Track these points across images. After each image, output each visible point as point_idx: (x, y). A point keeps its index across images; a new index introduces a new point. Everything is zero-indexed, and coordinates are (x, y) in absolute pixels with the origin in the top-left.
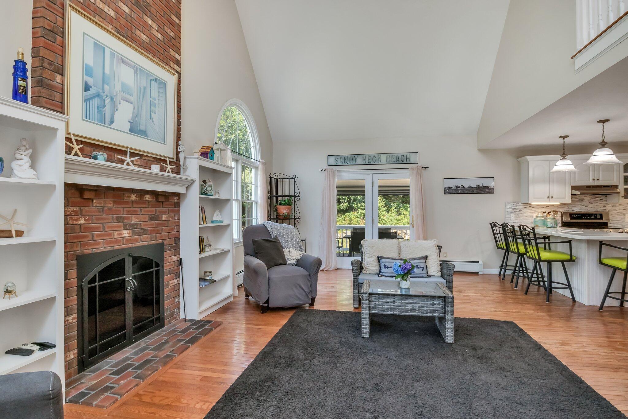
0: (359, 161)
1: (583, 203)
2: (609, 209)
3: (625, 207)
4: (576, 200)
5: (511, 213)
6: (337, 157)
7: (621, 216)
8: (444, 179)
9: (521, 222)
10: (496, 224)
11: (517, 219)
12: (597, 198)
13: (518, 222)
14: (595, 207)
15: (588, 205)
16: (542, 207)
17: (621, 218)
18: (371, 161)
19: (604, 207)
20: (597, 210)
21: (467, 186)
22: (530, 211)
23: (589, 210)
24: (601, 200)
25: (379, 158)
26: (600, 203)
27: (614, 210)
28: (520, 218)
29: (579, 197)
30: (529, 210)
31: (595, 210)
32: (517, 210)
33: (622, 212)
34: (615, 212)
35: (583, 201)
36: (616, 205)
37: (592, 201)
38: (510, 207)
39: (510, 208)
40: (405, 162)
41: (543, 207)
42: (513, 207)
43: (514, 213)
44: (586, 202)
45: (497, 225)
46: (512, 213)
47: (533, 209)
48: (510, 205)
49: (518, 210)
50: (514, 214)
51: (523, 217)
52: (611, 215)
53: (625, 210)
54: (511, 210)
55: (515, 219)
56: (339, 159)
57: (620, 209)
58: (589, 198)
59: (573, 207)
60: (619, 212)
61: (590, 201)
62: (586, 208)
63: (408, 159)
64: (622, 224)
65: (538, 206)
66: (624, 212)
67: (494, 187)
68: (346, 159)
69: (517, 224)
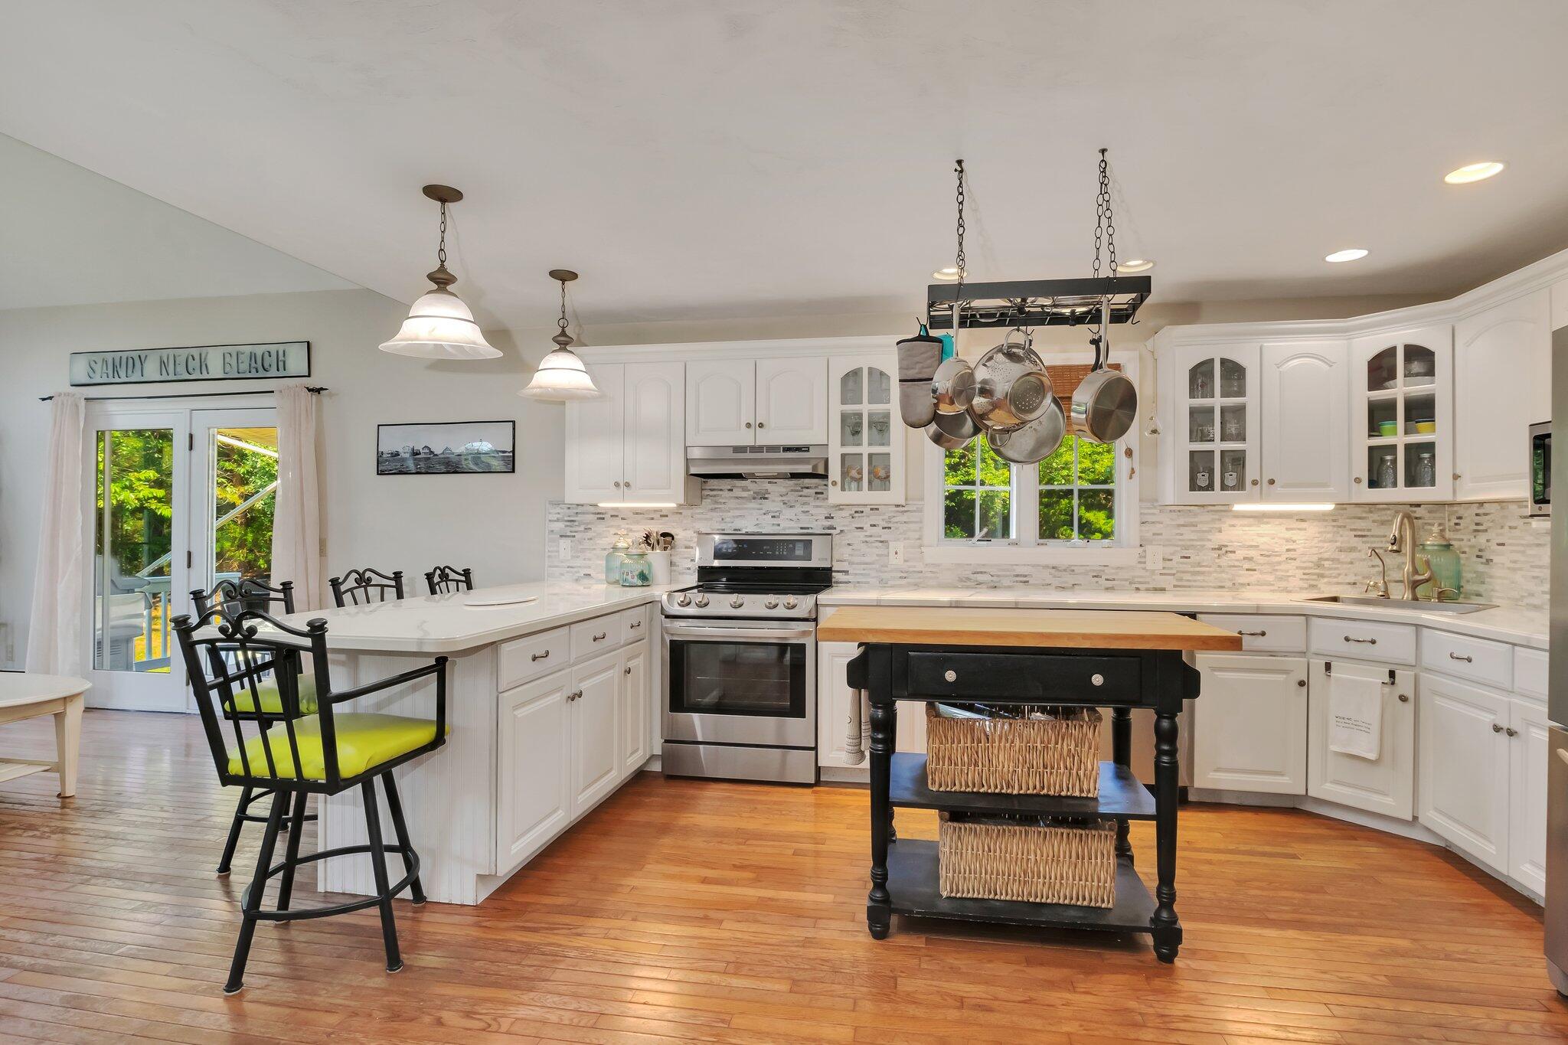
0: (152, 370)
1: (768, 505)
2: (844, 526)
3: (890, 518)
4: (745, 494)
5: (561, 536)
6: (95, 357)
7: (877, 547)
8: (379, 426)
9: (590, 567)
10: (447, 571)
11: (578, 557)
12: (807, 488)
13: (580, 567)
14: (802, 517)
15: (780, 512)
16: (647, 519)
17: (877, 555)
18: (181, 369)
19: (826, 518)
20: (808, 528)
21: (438, 450)
22: (613, 531)
23: (784, 529)
24: (819, 496)
25: (203, 360)
26: (817, 507)
27: (857, 528)
28: (588, 554)
29: (754, 484)
30: (612, 526)
31: (802, 528)
32: (579, 526)
33: (880, 536)
34: (861, 535)
35: (766, 498)
36: (862, 512)
37: (792, 497)
38: (558, 516)
39: (558, 520)
40: (273, 372)
41: (652, 519)
42: (566, 519)
43: (569, 536)
44: (773, 501)
45: (452, 576)
46: (566, 536)
47: (623, 524)
48: (558, 510)
49: (582, 528)
50: (568, 540)
51: (595, 549)
52: (849, 544)
53: (890, 528)
54: (561, 525)
55: (573, 557)
56: (100, 364)
57: (875, 525)
58: (784, 490)
59: (737, 517)
60: (871, 536)
61: (783, 498)
62: (775, 521)
63: (281, 364)
64: (881, 574)
65: (637, 514)
66: (885, 535)
67: (513, 451)
68: (118, 367)
69: (579, 572)
